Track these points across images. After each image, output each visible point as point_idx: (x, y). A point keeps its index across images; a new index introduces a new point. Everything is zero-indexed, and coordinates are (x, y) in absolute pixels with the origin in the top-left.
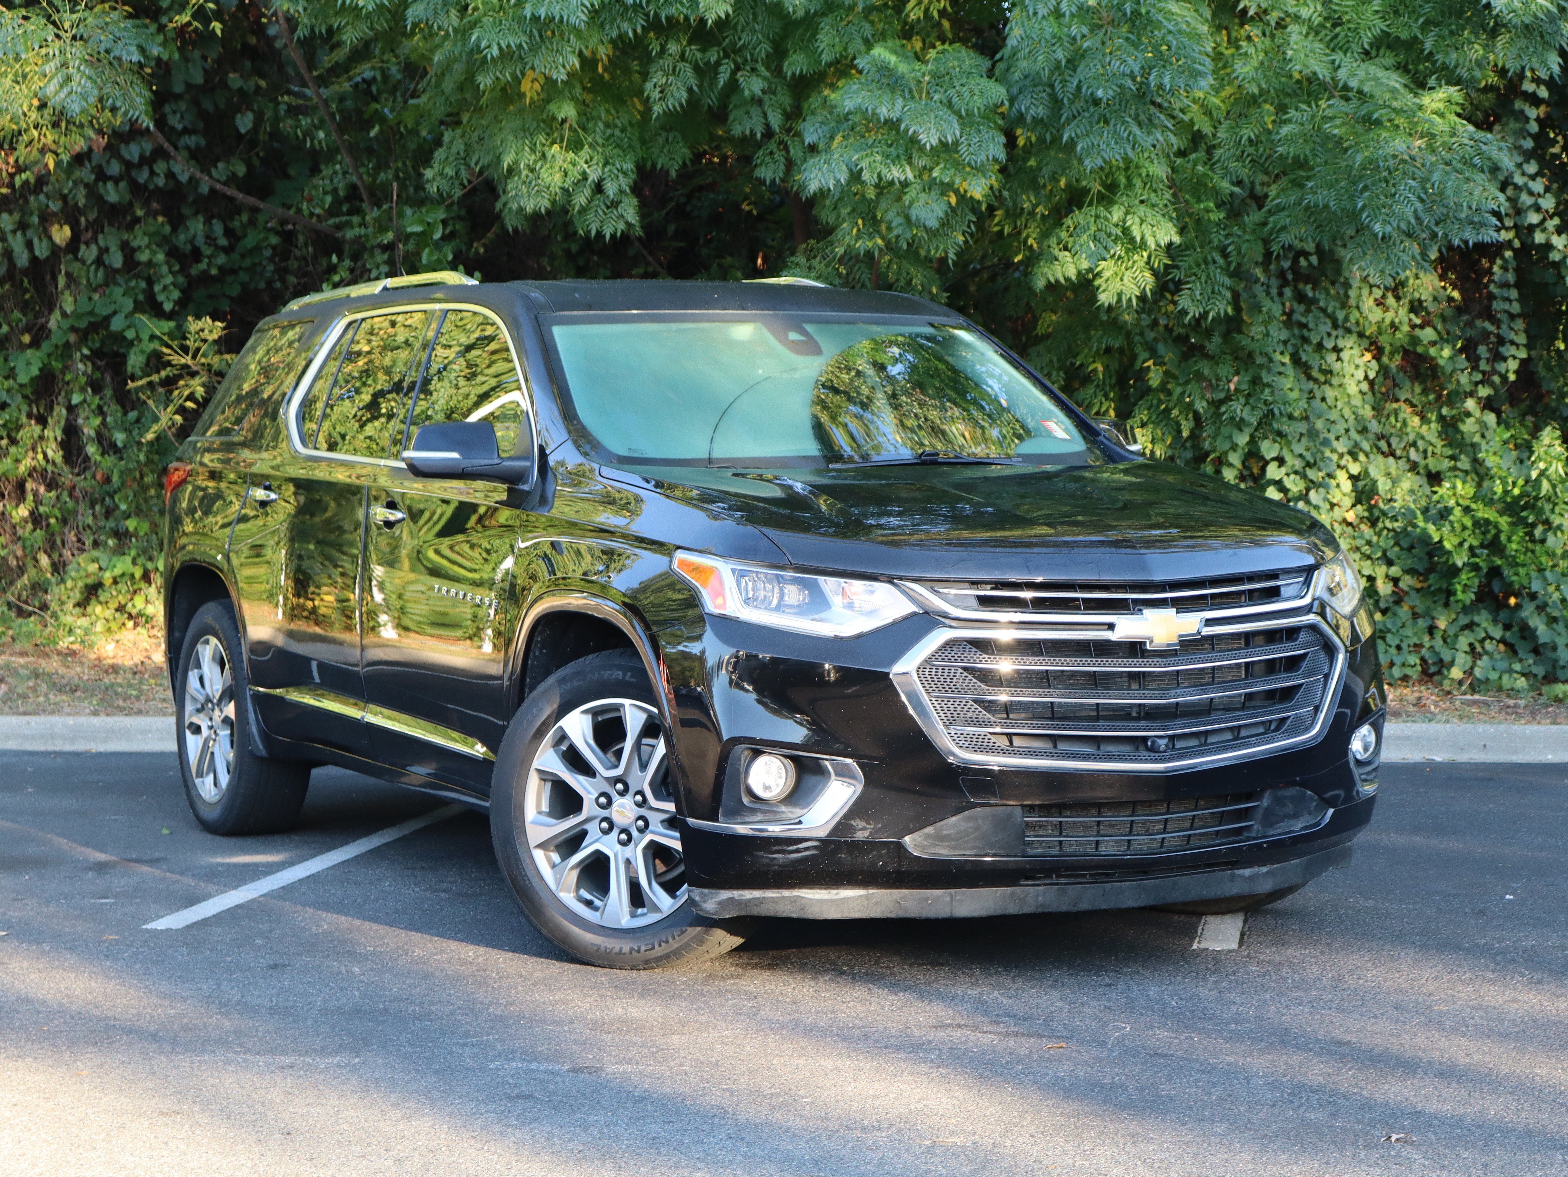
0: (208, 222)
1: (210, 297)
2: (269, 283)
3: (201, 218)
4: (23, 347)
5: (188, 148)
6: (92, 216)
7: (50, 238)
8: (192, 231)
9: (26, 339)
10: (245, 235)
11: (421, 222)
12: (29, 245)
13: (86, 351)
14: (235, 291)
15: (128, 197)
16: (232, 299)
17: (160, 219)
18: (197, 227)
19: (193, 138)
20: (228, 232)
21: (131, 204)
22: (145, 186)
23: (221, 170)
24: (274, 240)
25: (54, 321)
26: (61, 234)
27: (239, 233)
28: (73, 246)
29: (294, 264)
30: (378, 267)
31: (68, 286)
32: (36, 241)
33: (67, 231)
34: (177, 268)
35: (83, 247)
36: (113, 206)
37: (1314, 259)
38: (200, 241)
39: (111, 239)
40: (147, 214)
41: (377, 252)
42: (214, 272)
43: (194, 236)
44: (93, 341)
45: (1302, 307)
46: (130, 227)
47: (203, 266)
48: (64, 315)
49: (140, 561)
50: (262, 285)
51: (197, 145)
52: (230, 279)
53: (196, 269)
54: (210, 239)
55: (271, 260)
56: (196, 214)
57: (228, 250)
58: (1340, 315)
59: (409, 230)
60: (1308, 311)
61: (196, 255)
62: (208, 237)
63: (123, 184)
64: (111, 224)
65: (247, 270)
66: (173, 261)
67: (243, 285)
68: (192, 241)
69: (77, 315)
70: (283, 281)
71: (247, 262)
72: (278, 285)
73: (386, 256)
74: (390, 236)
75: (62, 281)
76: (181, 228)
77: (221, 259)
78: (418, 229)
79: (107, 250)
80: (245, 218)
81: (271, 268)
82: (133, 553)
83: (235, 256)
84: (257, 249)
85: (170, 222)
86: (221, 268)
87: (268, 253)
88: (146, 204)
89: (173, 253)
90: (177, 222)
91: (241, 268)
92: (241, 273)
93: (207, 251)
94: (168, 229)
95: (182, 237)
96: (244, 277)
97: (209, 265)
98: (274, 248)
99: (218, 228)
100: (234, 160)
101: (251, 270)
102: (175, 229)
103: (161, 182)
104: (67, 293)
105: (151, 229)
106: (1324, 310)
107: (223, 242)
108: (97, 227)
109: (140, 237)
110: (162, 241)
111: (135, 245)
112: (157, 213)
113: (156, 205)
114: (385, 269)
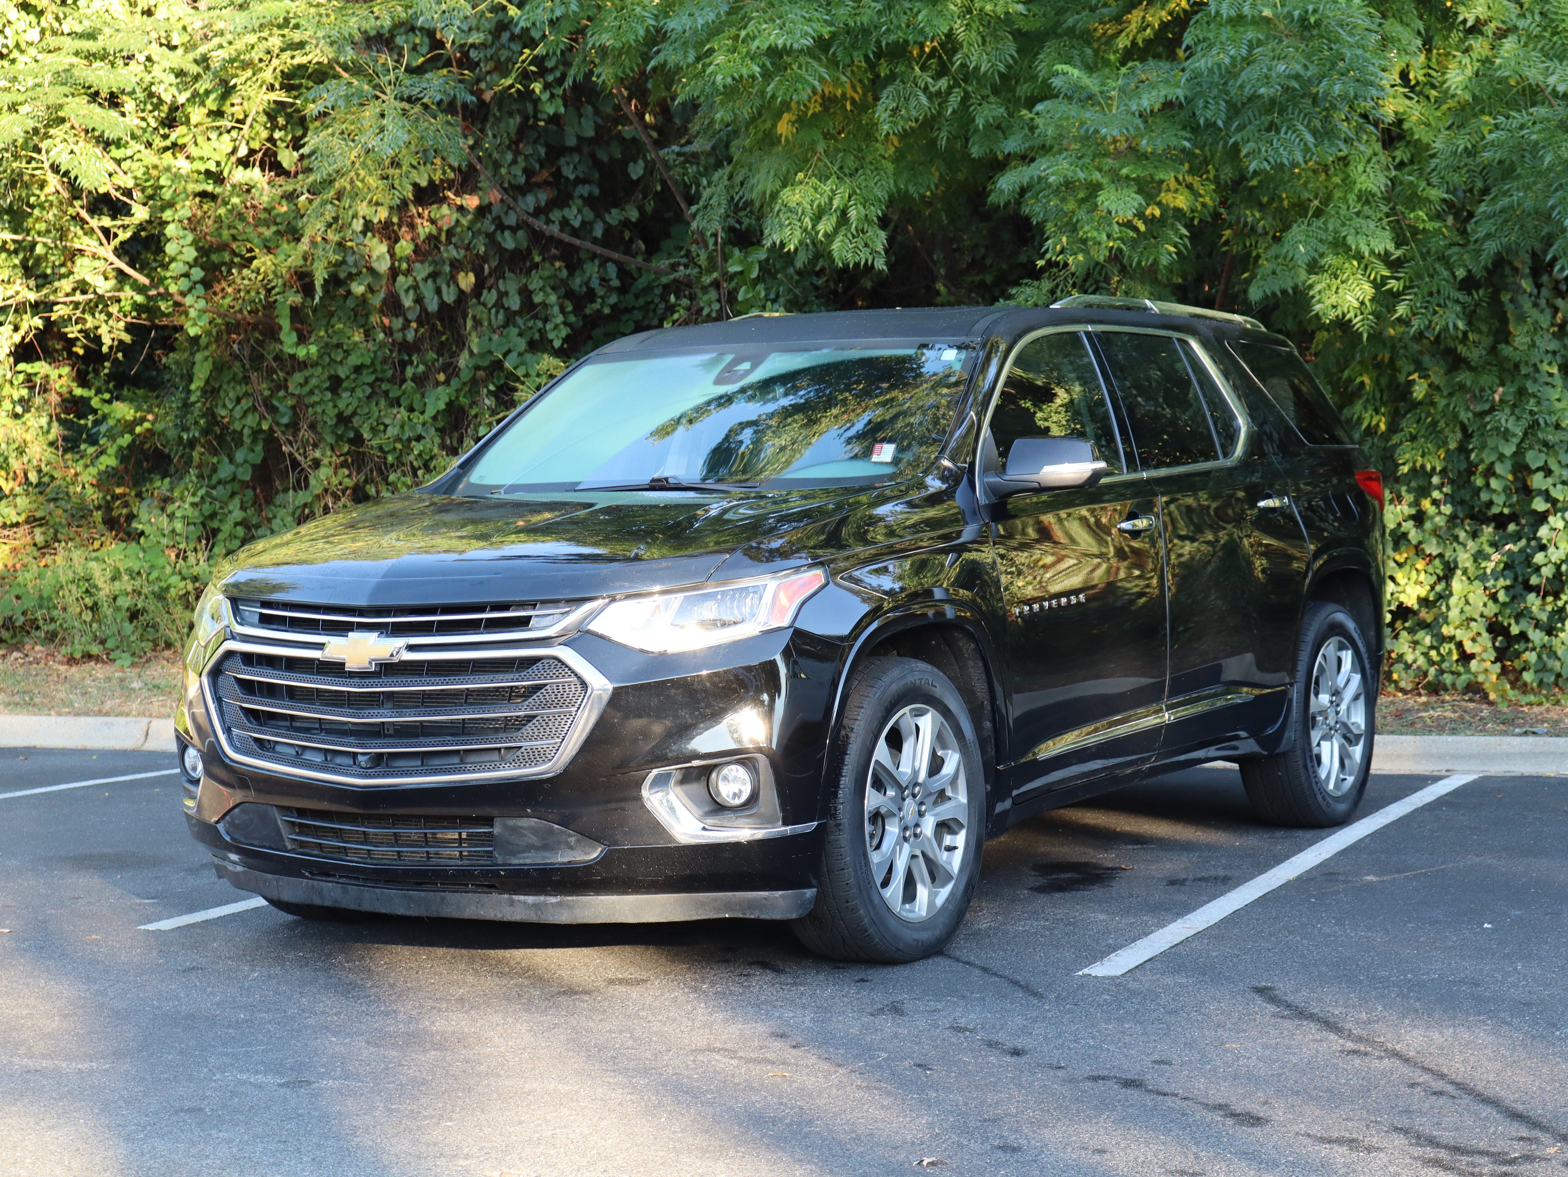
0: (603, 265)
3: (596, 263)
4: (437, 384)
5: (582, 197)
6: (494, 263)
7: (457, 285)
8: (588, 275)
9: (442, 377)
10: (641, 276)
12: (438, 291)
13: (492, 388)
15: (525, 244)
17: (558, 264)
18: (592, 270)
19: (587, 186)
20: (622, 275)
21: (529, 251)
23: (614, 217)
24: (666, 280)
25: (464, 360)
26: (467, 281)
27: (633, 274)
28: (477, 291)
31: (475, 328)
32: (444, 288)
33: (472, 278)
34: (570, 308)
35: (485, 292)
36: (512, 253)
38: (595, 283)
39: (511, 285)
40: (544, 260)
42: (607, 311)
43: (590, 278)
44: (499, 378)
46: (528, 273)
47: (596, 306)
48: (471, 353)
51: (590, 194)
52: (624, 318)
53: (590, 309)
54: (604, 281)
55: (663, 298)
57: (620, 291)
61: (591, 295)
63: (521, 233)
64: (512, 270)
65: (641, 308)
66: (567, 303)
68: (586, 284)
69: (482, 355)
71: (641, 301)
75: (469, 323)
76: (578, 272)
77: (613, 299)
78: (738, 268)
79: (506, 294)
81: (663, 306)
83: (630, 296)
84: (648, 289)
85: (567, 267)
86: (614, 307)
87: (661, 292)
88: (544, 251)
89: (566, 295)
90: (573, 267)
91: (634, 308)
92: (635, 312)
93: (601, 292)
94: (565, 273)
95: (578, 281)
96: (637, 315)
97: (603, 304)
98: (667, 287)
99: (612, 270)
100: (627, 207)
101: (644, 308)
102: (571, 273)
103: (556, 229)
104: (474, 334)
105: (547, 273)
107: (615, 283)
108: (498, 273)
109: (535, 281)
110: (559, 285)
111: (531, 287)
112: (554, 259)
113: (553, 252)
114: (716, 306)
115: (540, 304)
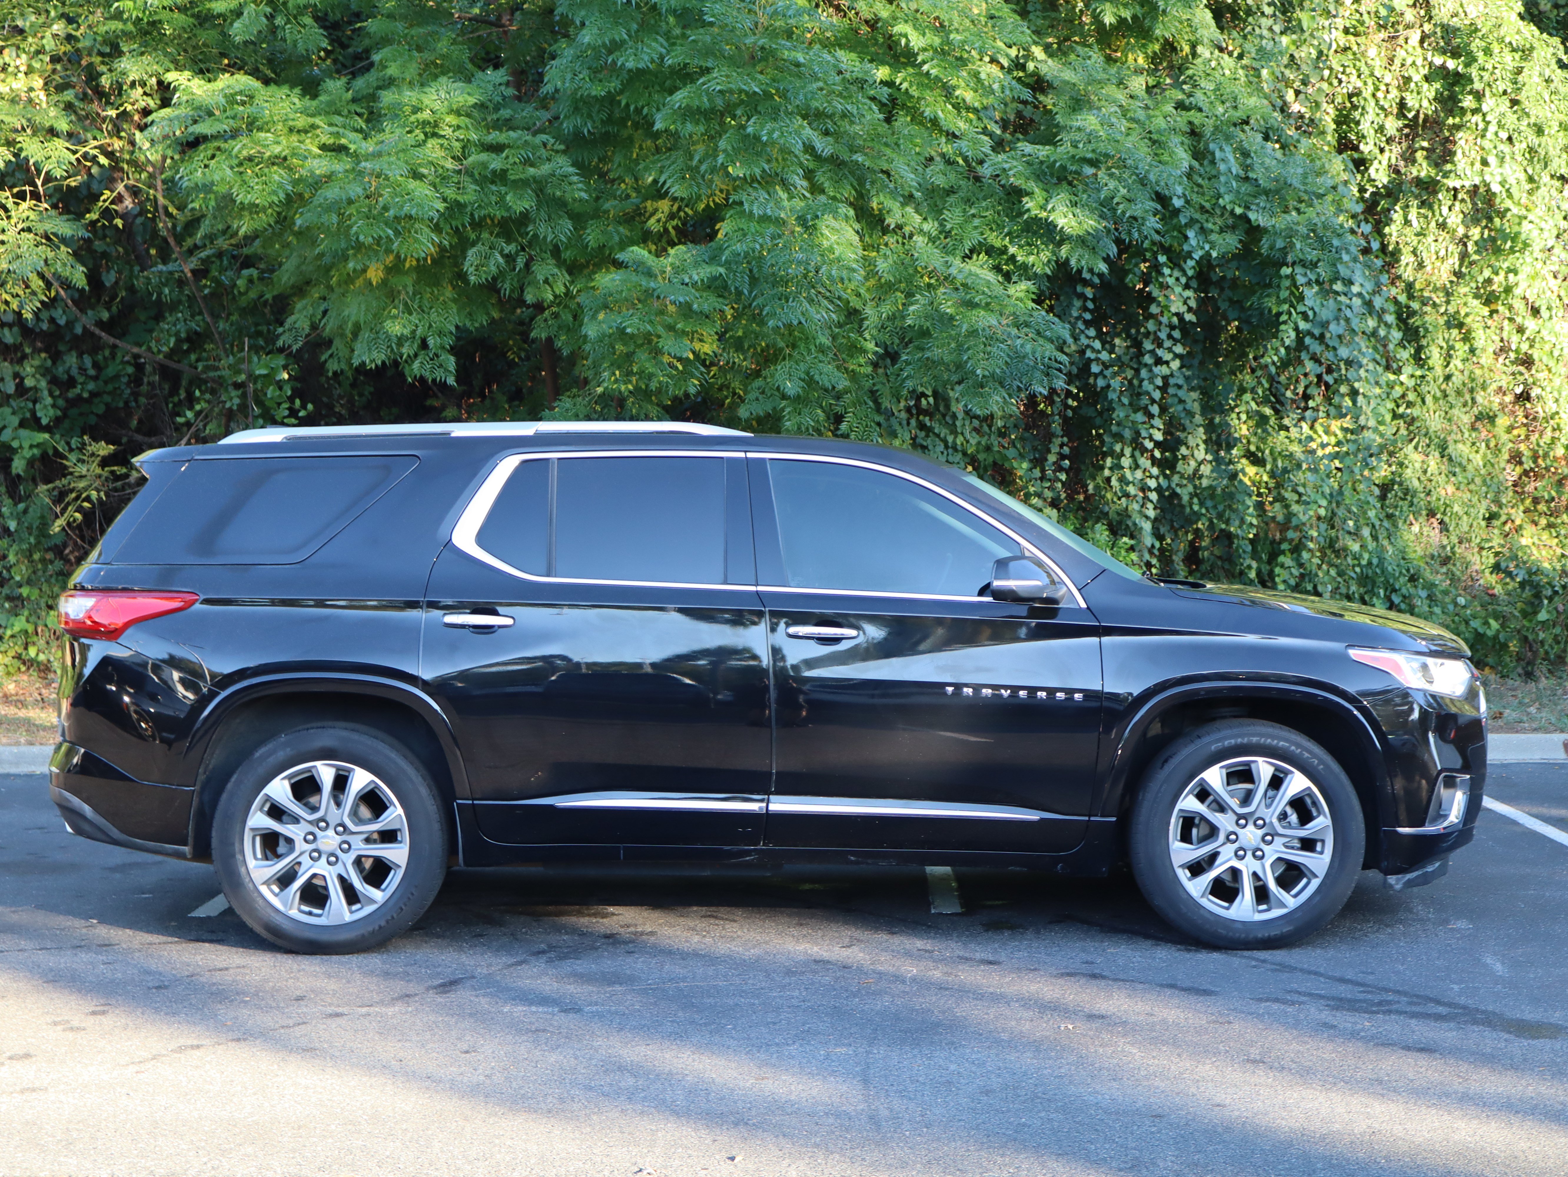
0: (80, 356)
1: (81, 414)
2: (126, 403)
3: (74, 354)
8: (68, 364)
10: (107, 366)
11: (267, 366)
14: (100, 409)
15: (19, 339)
16: (97, 415)
17: (43, 355)
18: (71, 360)
20: (95, 365)
21: (21, 344)
22: (33, 330)
23: (90, 317)
27: (102, 364)
29: (144, 388)
30: (231, 399)
34: (56, 392)
36: (6, 345)
37: (931, 400)
38: (74, 372)
40: (33, 352)
41: (230, 388)
42: (86, 395)
43: (70, 368)
45: (923, 434)
46: (20, 361)
47: (78, 390)
49: (32, 619)
50: (121, 405)
52: (96, 400)
53: (71, 394)
54: (82, 370)
55: (128, 384)
56: (70, 350)
57: (95, 378)
58: (950, 439)
59: (257, 372)
60: (927, 436)
61: (71, 382)
62: (80, 368)
63: (15, 329)
65: (109, 393)
66: (54, 388)
67: (107, 405)
68: (68, 372)
70: (136, 401)
71: (110, 387)
72: (133, 404)
73: (240, 392)
74: (242, 377)
76: (59, 363)
77: (91, 386)
78: (264, 372)
80: (107, 353)
81: (128, 391)
82: (26, 613)
83: (100, 383)
84: (117, 377)
85: (51, 357)
86: (90, 392)
87: (125, 380)
88: (33, 344)
89: (54, 381)
90: (56, 357)
91: (105, 392)
93: (81, 379)
94: (49, 363)
95: (61, 369)
96: (107, 398)
97: (82, 390)
98: (129, 376)
99: (88, 361)
100: (99, 309)
101: (113, 393)
102: (54, 363)
103: (45, 326)
105: (37, 363)
106: (938, 436)
107: (92, 372)
109: (28, 369)
110: (44, 371)
111: (23, 374)
112: (40, 351)
113: (39, 344)
114: (236, 401)
115: (31, 389)
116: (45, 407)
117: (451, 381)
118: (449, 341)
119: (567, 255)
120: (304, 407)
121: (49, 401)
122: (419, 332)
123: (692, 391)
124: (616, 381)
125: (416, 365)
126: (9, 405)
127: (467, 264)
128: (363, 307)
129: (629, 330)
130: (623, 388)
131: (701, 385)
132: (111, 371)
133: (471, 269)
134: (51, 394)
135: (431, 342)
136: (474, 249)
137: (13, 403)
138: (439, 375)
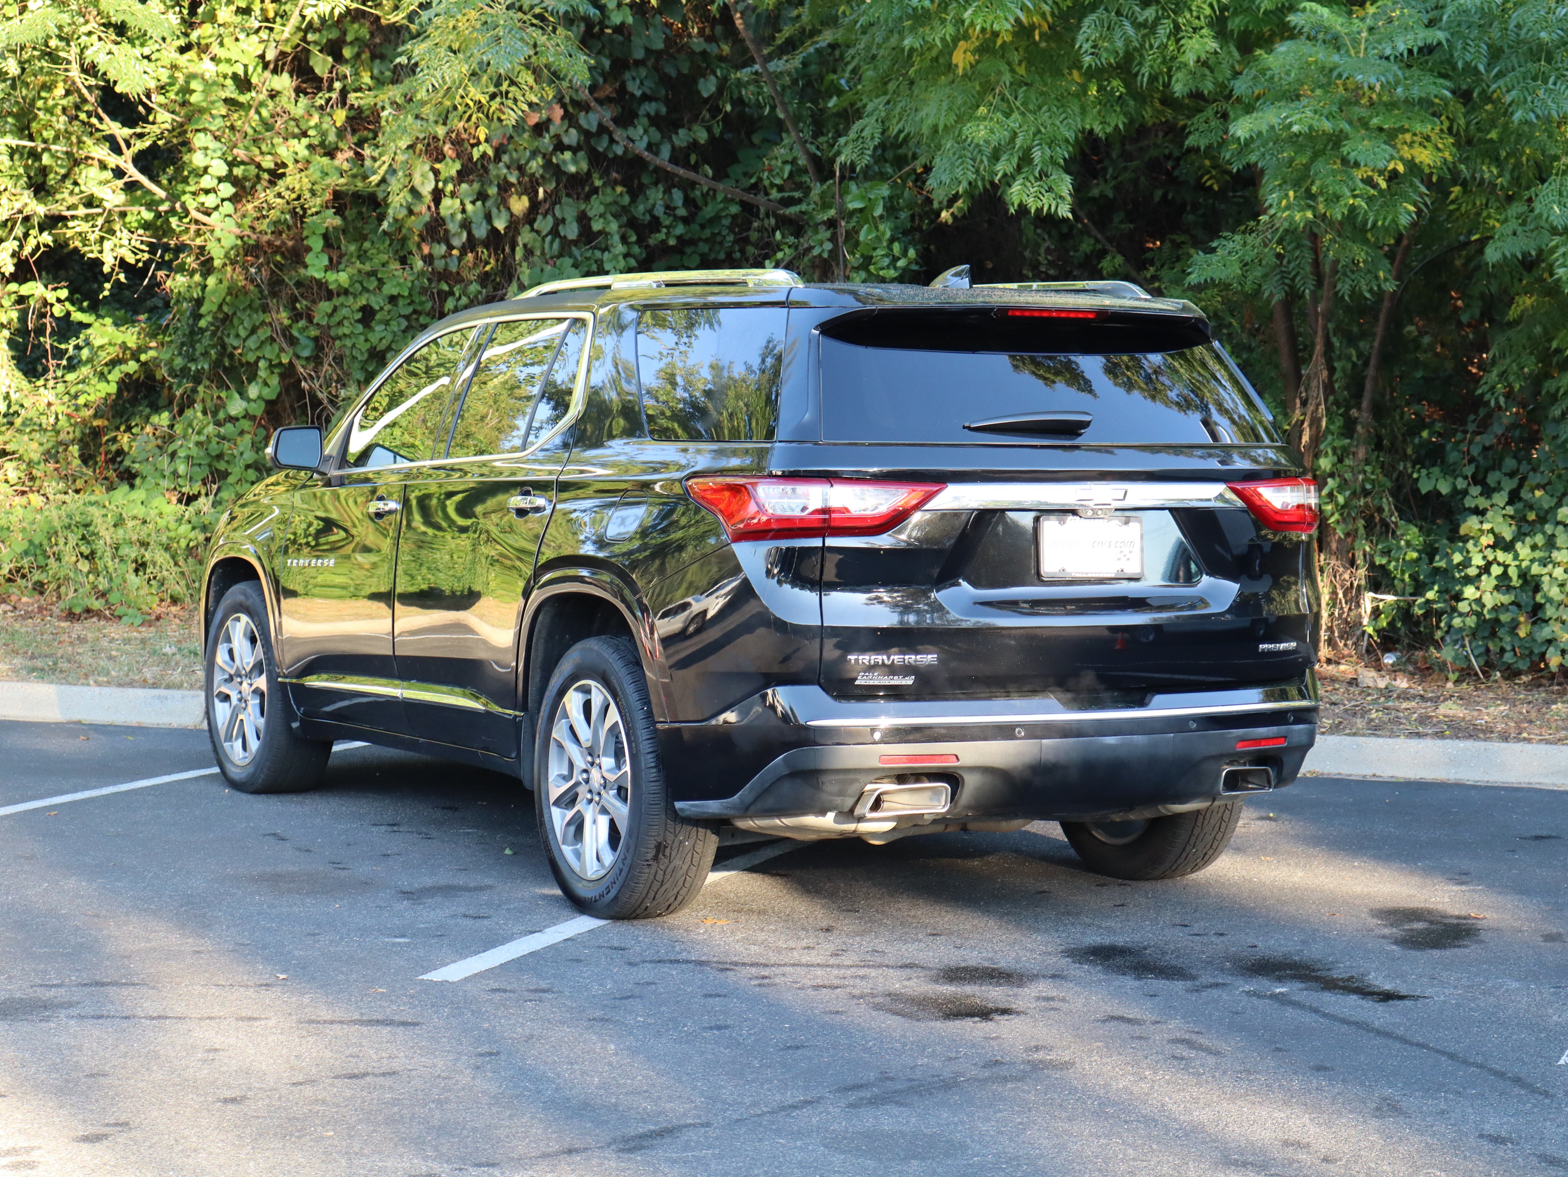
0: (668, 191)
2: (729, 254)
3: (661, 187)
5: (648, 115)
6: (550, 187)
7: (509, 209)
8: (651, 201)
10: (706, 205)
11: (862, 198)
12: (488, 216)
15: (586, 167)
17: (619, 189)
18: (656, 196)
19: (654, 104)
20: (688, 202)
21: (589, 175)
22: (604, 155)
23: (682, 138)
24: (734, 209)
25: (511, 293)
26: (519, 205)
27: (700, 203)
28: (530, 217)
30: (822, 244)
31: (525, 257)
32: (494, 211)
33: (525, 202)
34: (634, 238)
35: (540, 217)
36: (571, 177)
38: (659, 211)
39: (568, 210)
40: (605, 184)
41: (821, 229)
42: (672, 242)
43: (654, 206)
46: (587, 198)
47: (661, 236)
48: (521, 286)
51: (657, 113)
52: (689, 250)
53: (654, 239)
54: (669, 209)
55: (731, 229)
56: (656, 184)
57: (686, 221)
59: (851, 206)
61: (655, 224)
62: (667, 207)
63: (581, 154)
64: (568, 195)
65: (706, 240)
66: (629, 233)
68: (650, 211)
70: (742, 251)
71: (707, 233)
72: (738, 256)
73: (828, 234)
74: (832, 212)
75: (519, 253)
76: (640, 198)
77: (680, 230)
78: (859, 205)
79: (563, 221)
81: (731, 238)
83: (695, 227)
84: (715, 219)
85: (629, 192)
86: (679, 238)
87: (727, 223)
88: (605, 174)
89: (630, 223)
90: (636, 192)
91: (700, 239)
92: (701, 244)
93: (667, 221)
94: (626, 200)
95: (641, 208)
96: (703, 247)
97: (668, 234)
98: (734, 217)
99: (678, 196)
100: (696, 127)
101: (710, 240)
102: (634, 200)
103: (619, 151)
104: (525, 264)
105: (609, 199)
107: (682, 212)
108: (554, 198)
109: (595, 207)
110: (620, 212)
111: (590, 214)
112: (616, 183)
113: (615, 175)
114: (828, 246)
115: (600, 233)
116: (615, 257)
117: (1064, 211)
118: (1062, 153)
119: (1235, 24)
120: (905, 253)
121: (620, 249)
122: (1019, 142)
123: (1404, 221)
124: (1288, 208)
125: (1016, 187)
126: (571, 255)
127: (1081, 38)
128: (945, 106)
129: (1295, 128)
130: (1298, 217)
131: (1419, 212)
132: (708, 211)
133: (1087, 46)
134: (624, 239)
135: (1037, 155)
136: (1093, 17)
137: (575, 251)
138: (1047, 203)
